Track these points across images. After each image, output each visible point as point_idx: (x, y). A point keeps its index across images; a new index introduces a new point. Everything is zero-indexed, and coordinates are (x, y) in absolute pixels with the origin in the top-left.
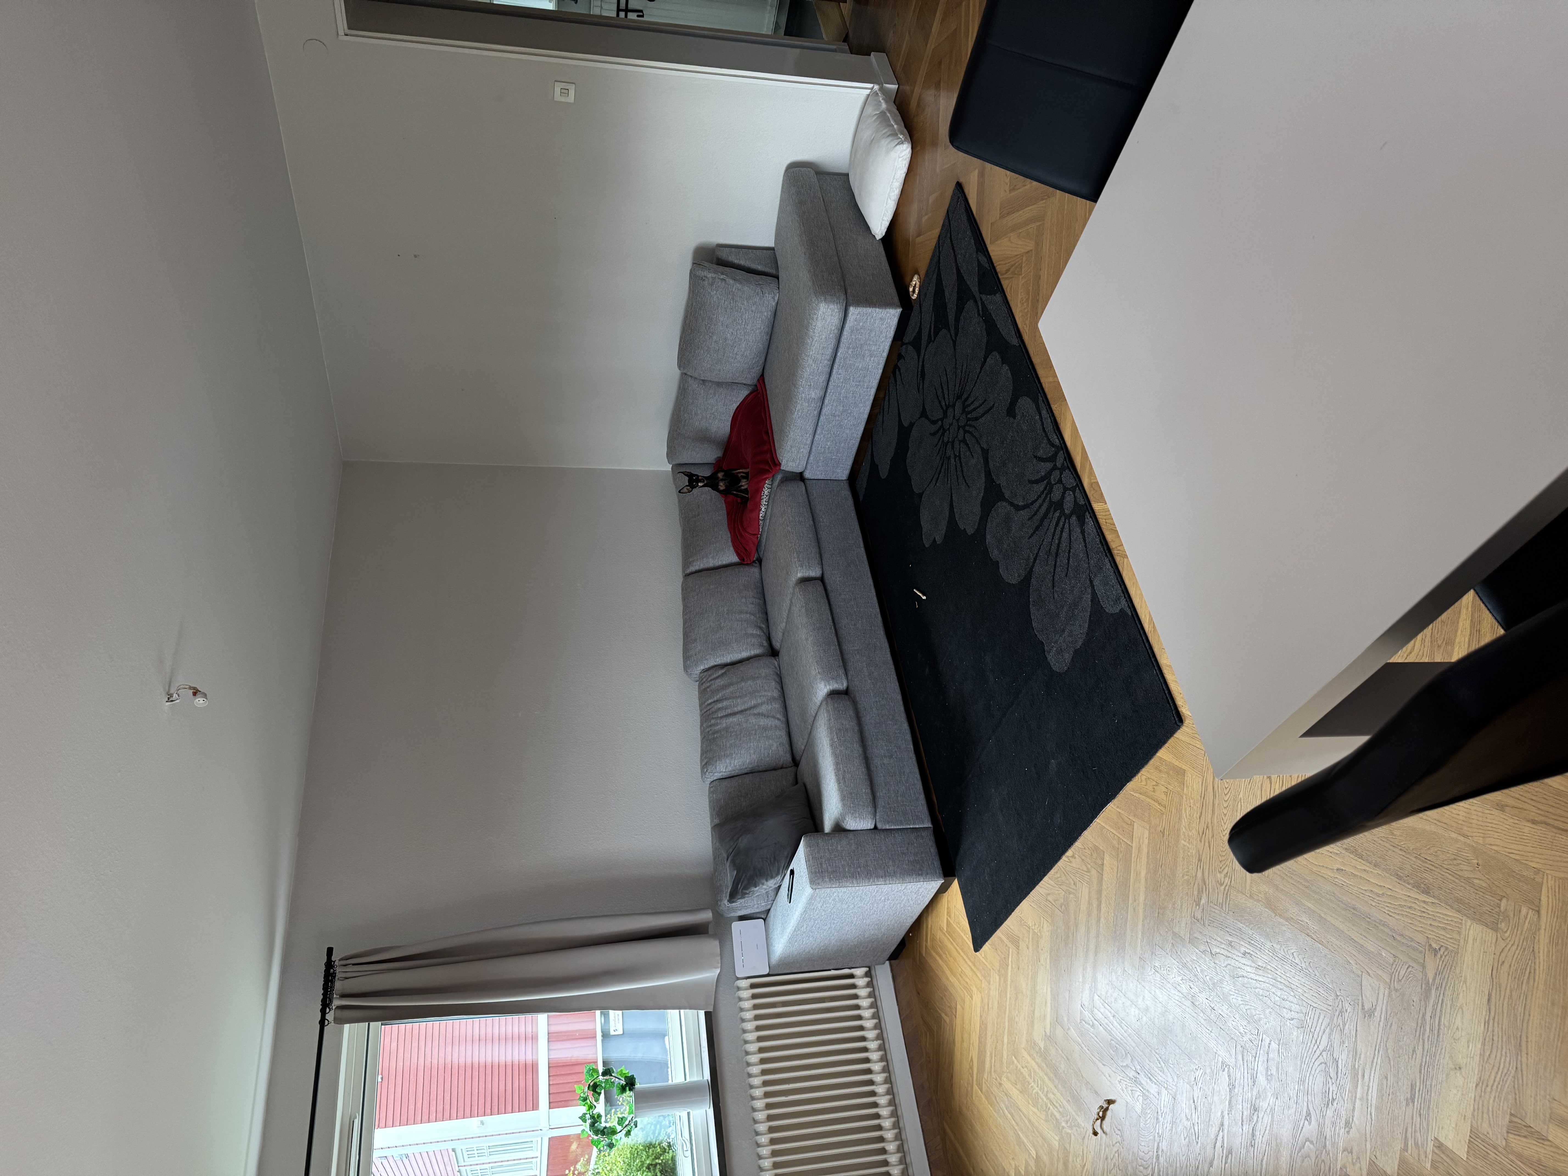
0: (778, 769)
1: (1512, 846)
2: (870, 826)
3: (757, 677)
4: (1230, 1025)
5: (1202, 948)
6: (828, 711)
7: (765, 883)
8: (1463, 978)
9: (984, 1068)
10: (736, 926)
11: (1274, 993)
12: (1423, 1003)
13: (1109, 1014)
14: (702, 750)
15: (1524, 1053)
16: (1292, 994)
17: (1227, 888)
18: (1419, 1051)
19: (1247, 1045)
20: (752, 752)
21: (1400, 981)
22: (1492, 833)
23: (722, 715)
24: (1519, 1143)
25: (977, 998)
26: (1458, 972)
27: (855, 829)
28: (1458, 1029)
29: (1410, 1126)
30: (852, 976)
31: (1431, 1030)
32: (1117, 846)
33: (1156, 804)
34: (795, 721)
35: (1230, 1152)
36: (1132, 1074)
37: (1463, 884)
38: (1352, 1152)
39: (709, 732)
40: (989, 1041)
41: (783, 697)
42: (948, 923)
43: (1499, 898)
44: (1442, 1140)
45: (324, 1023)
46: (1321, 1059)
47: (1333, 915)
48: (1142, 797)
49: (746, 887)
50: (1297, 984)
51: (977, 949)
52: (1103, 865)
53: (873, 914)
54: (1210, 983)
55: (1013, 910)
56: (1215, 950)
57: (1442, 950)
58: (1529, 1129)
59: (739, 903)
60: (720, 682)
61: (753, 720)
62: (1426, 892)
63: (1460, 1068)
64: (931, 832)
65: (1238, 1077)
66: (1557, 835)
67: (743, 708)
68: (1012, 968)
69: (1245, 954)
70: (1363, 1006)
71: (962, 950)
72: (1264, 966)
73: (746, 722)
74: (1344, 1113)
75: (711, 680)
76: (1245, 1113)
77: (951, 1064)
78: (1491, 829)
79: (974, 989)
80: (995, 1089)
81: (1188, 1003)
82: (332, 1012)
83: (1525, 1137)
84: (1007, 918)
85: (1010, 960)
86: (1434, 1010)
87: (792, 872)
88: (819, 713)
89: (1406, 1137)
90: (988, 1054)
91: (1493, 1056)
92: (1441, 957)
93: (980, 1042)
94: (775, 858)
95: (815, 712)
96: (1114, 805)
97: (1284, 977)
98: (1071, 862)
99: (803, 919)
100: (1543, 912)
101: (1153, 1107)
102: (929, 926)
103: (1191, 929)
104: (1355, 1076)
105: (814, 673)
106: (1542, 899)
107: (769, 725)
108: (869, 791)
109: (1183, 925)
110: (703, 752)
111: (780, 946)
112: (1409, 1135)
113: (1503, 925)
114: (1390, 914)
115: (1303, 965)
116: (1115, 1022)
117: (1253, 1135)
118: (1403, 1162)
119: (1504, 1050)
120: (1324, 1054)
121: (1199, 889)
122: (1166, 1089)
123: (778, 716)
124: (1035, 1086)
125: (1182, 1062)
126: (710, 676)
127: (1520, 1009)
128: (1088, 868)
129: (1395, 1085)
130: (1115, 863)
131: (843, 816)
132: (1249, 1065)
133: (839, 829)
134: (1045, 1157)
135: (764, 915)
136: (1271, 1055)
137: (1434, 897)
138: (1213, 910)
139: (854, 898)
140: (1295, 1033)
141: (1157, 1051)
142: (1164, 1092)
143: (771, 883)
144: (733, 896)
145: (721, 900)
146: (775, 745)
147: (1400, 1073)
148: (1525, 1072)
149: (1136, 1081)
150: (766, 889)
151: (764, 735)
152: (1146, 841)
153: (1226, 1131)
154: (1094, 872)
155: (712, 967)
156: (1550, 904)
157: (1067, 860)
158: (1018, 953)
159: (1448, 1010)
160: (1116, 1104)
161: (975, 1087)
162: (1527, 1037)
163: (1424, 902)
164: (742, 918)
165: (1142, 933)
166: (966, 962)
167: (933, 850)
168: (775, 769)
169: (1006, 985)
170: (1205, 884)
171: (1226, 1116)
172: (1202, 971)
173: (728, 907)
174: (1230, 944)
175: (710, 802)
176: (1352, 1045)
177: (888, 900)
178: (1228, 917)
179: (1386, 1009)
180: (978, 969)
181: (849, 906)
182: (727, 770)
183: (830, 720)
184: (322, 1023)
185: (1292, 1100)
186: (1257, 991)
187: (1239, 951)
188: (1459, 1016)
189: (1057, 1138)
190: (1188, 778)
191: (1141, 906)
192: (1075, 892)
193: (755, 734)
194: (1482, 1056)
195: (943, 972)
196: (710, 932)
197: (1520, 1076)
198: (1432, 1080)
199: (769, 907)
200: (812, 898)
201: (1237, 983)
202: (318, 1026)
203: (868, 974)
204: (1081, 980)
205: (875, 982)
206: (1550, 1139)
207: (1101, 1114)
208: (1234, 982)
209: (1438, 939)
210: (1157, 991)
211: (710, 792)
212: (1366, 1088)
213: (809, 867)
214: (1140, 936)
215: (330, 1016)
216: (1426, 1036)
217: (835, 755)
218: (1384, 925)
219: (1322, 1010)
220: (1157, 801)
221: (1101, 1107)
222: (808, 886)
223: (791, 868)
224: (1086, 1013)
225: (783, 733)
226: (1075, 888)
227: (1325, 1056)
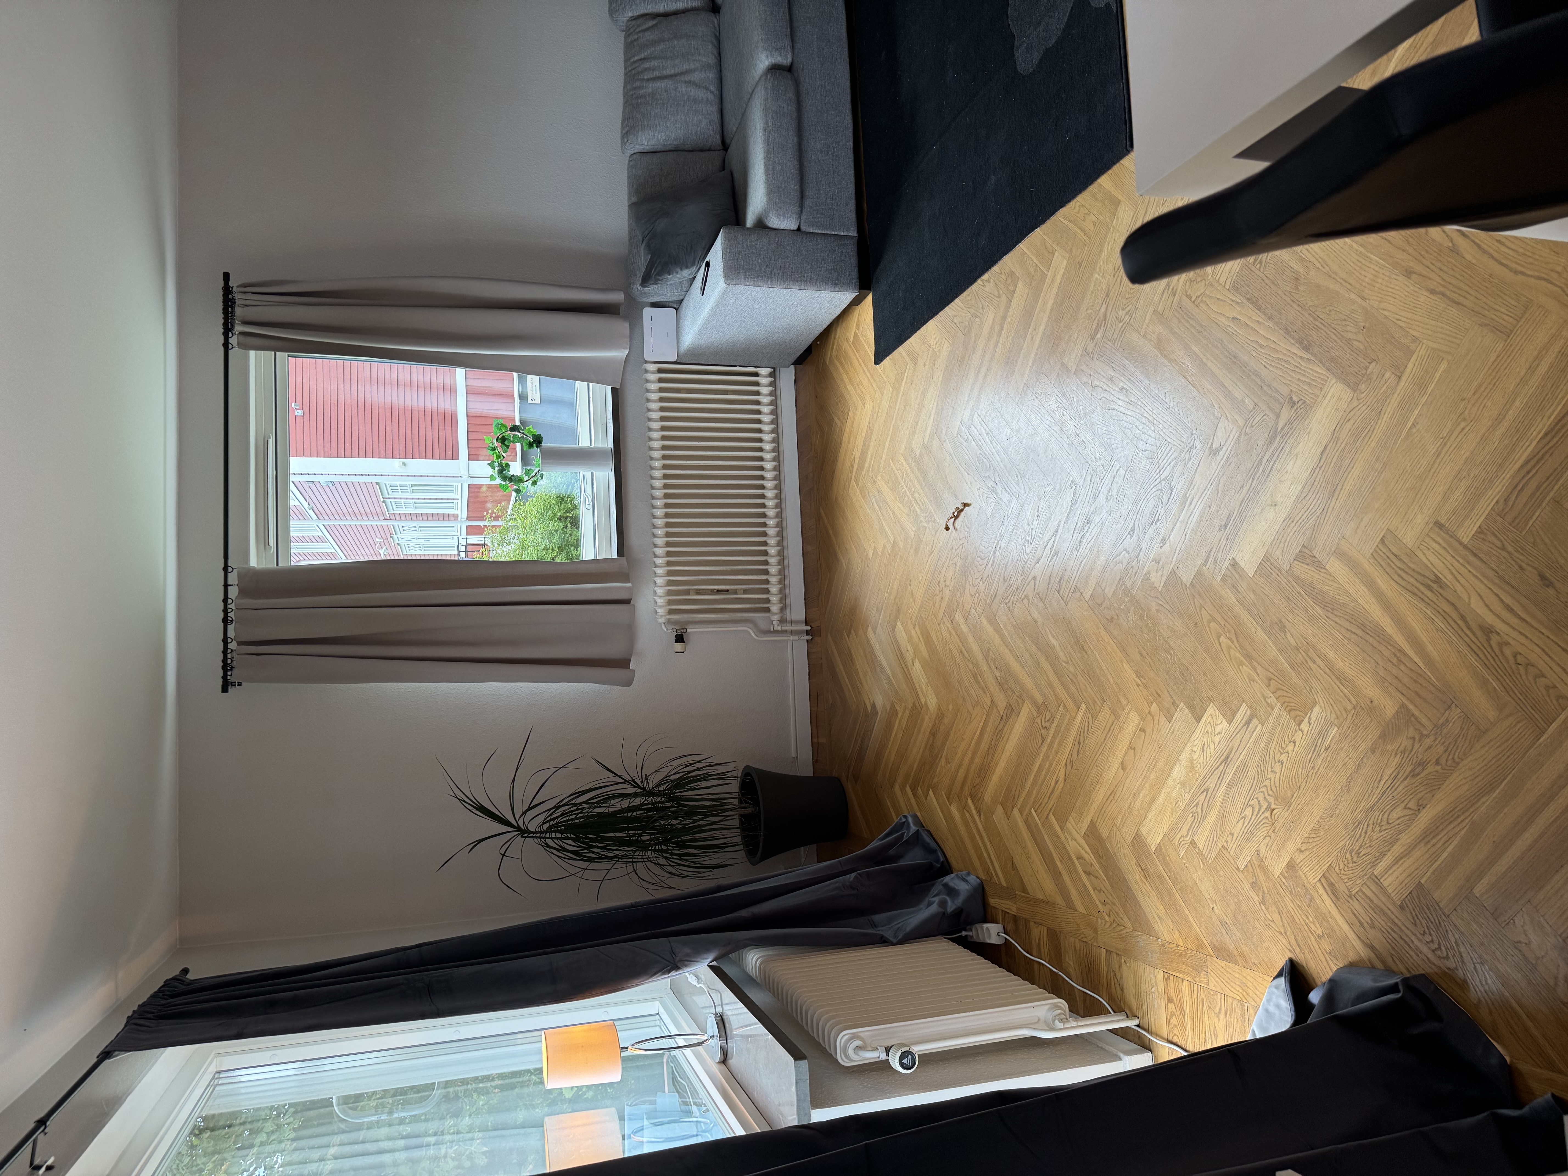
0: (705, 151)
1: (1403, 314)
2: (793, 226)
3: (693, 36)
4: (1089, 451)
5: (1085, 379)
6: (766, 89)
7: (680, 272)
8: (1308, 430)
9: (864, 467)
10: (648, 312)
11: (1136, 426)
12: (1265, 447)
13: (984, 431)
14: (624, 116)
15: (1334, 499)
16: (1153, 428)
17: (1125, 325)
18: (1245, 489)
19: (1098, 469)
20: (678, 126)
21: (1252, 426)
22: (1390, 298)
23: (649, 77)
24: (1301, 568)
25: (869, 406)
26: (1306, 423)
27: (777, 227)
28: (1287, 472)
29: (1215, 547)
30: (756, 375)
31: (1263, 471)
32: (1033, 273)
33: (1082, 234)
34: (729, 96)
35: (1057, 553)
36: (990, 484)
37: (1342, 345)
38: (1159, 563)
39: (632, 95)
40: (872, 444)
41: (720, 66)
42: (856, 335)
43: (1370, 361)
44: (1238, 560)
45: (228, 347)
46: (1159, 487)
47: (1214, 361)
48: (1071, 226)
49: (660, 273)
50: (1160, 421)
51: (877, 363)
52: (1014, 291)
53: (784, 317)
54: (1082, 411)
55: (919, 328)
56: (1096, 383)
57: (1300, 403)
58: (1313, 559)
59: (651, 288)
60: (649, 36)
61: (683, 88)
62: (1306, 348)
63: (1275, 505)
64: (855, 241)
65: (1082, 495)
66: (1449, 307)
67: (673, 72)
68: (906, 382)
69: (1122, 389)
70: (1212, 444)
71: (864, 361)
72: (1136, 401)
73: (675, 90)
74: (1163, 531)
75: (640, 32)
76: (1079, 524)
77: (835, 461)
78: (1390, 294)
79: (868, 398)
80: (870, 485)
81: (1057, 428)
82: (235, 337)
83: (1307, 564)
84: (912, 335)
85: (906, 375)
86: (1273, 455)
87: (708, 264)
88: (756, 90)
89: (1209, 555)
90: (869, 455)
91: (1308, 498)
92: (1297, 409)
93: (864, 445)
94: (691, 247)
95: (753, 88)
96: (1041, 231)
97: (1151, 413)
98: (984, 286)
99: (714, 313)
100: (1404, 378)
101: (1002, 513)
102: (837, 336)
103: (1080, 361)
104: (1183, 504)
105: (756, 39)
106: (1408, 366)
107: (700, 98)
108: (798, 188)
109: (1073, 356)
110: (626, 119)
111: (689, 339)
112: (1212, 553)
113: (1363, 387)
114: (1266, 365)
115: (1171, 405)
116: (987, 439)
117: (1080, 542)
118: (1199, 574)
119: (1319, 494)
120: (1163, 482)
121: (1098, 324)
122: (1017, 498)
123: (712, 88)
124: (905, 487)
125: (1037, 478)
126: (639, 26)
127: (1347, 462)
128: (999, 294)
129: (1215, 513)
130: (1027, 291)
131: (766, 211)
132: (1095, 485)
133: (761, 225)
134: (900, 543)
135: (677, 305)
136: (1116, 479)
137: (1312, 354)
138: (1106, 345)
139: (766, 298)
140: (1143, 463)
141: (1018, 467)
142: (1015, 501)
143: (686, 273)
144: (646, 280)
145: (634, 283)
146: (705, 122)
147: (1223, 504)
148: (1328, 514)
149: (993, 490)
150: (679, 279)
151: (694, 108)
152: (1062, 271)
153: (1058, 536)
154: (1004, 298)
155: (619, 347)
156: (1414, 372)
157: (981, 283)
158: (915, 369)
159: (1285, 456)
160: (971, 507)
161: (853, 482)
162: (1343, 485)
163: (1301, 358)
164: (654, 305)
165: (1034, 361)
166: (865, 374)
167: (854, 260)
168: (701, 151)
169: (898, 398)
170: (1105, 320)
171: (1062, 525)
172: (1078, 401)
173: (641, 291)
174: (1111, 379)
175: (629, 177)
176: (1190, 477)
177: (801, 305)
178: (1117, 354)
179: (1231, 450)
180: (875, 380)
181: (761, 306)
182: (649, 144)
183: (767, 99)
184: (226, 345)
185: (1122, 517)
186: (1122, 423)
187: (1117, 386)
188: (1292, 462)
189: (914, 529)
190: (1121, 210)
191: (1040, 335)
192: (981, 316)
193: (684, 106)
194: (1298, 497)
195: (842, 380)
196: (621, 314)
197: (1323, 516)
198: (1248, 513)
199: (681, 298)
200: (724, 294)
201: (1106, 415)
202: (222, 349)
203: (772, 375)
204: (966, 399)
205: (778, 383)
206: (1327, 567)
207: (956, 514)
208: (1103, 414)
209: (1300, 393)
210: (1032, 415)
211: (630, 166)
212: (1189, 513)
213: (725, 261)
214: (1030, 364)
215: (233, 340)
216: (1258, 475)
217: (767, 141)
218: (1256, 375)
219: (1174, 445)
220: (1083, 231)
221: (958, 508)
222: (722, 280)
223: (707, 259)
224: (963, 429)
225: (714, 109)
226: (982, 312)
227: (1163, 485)
